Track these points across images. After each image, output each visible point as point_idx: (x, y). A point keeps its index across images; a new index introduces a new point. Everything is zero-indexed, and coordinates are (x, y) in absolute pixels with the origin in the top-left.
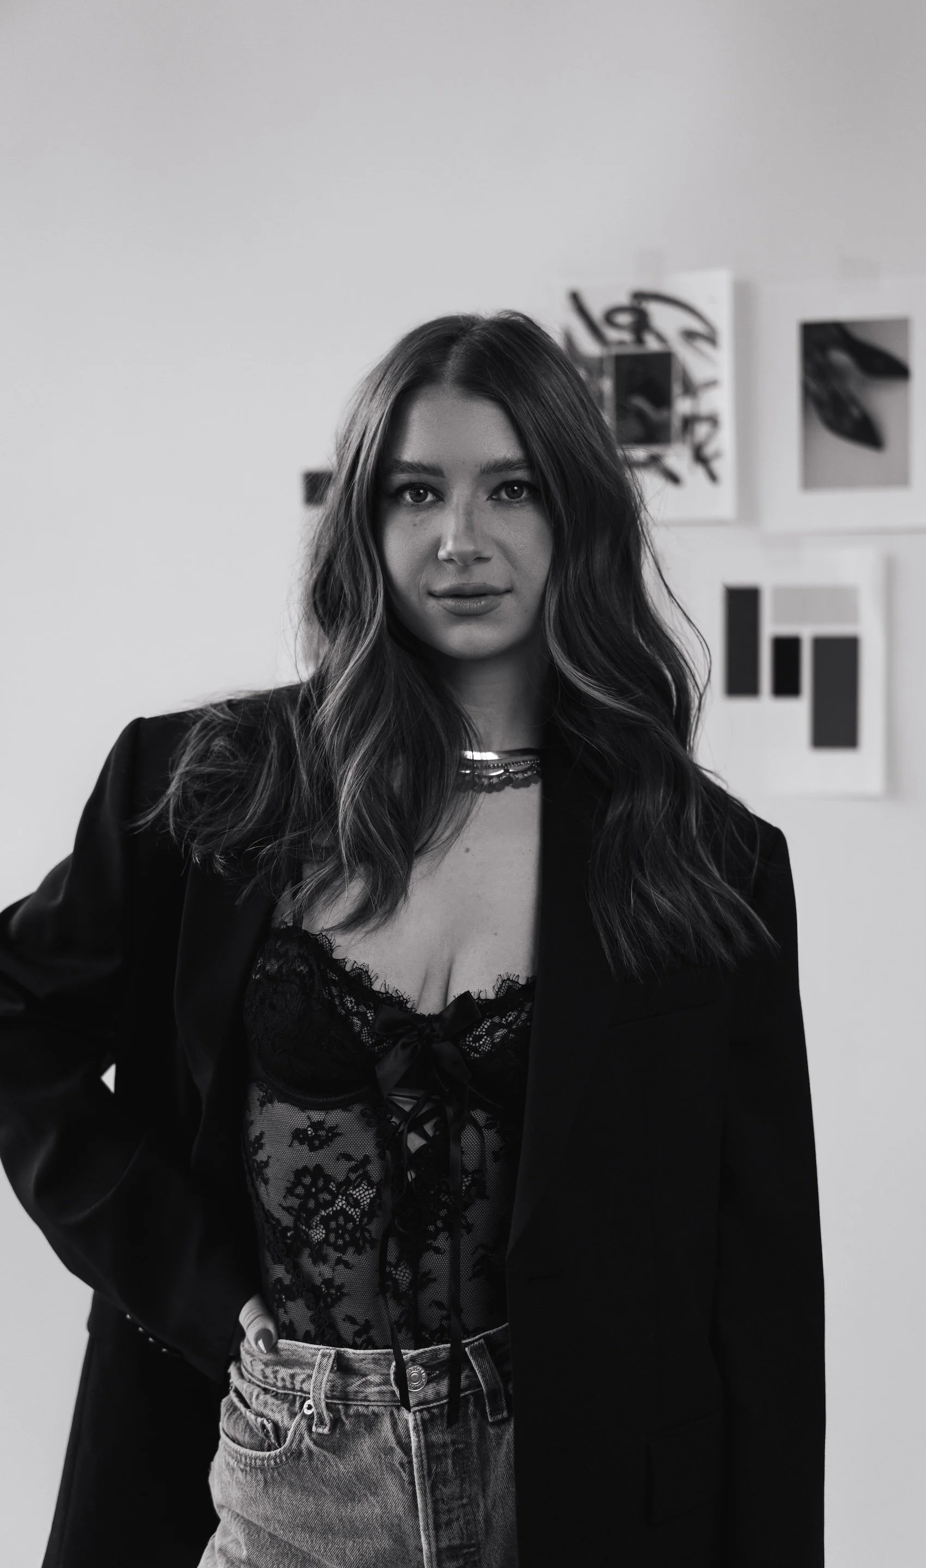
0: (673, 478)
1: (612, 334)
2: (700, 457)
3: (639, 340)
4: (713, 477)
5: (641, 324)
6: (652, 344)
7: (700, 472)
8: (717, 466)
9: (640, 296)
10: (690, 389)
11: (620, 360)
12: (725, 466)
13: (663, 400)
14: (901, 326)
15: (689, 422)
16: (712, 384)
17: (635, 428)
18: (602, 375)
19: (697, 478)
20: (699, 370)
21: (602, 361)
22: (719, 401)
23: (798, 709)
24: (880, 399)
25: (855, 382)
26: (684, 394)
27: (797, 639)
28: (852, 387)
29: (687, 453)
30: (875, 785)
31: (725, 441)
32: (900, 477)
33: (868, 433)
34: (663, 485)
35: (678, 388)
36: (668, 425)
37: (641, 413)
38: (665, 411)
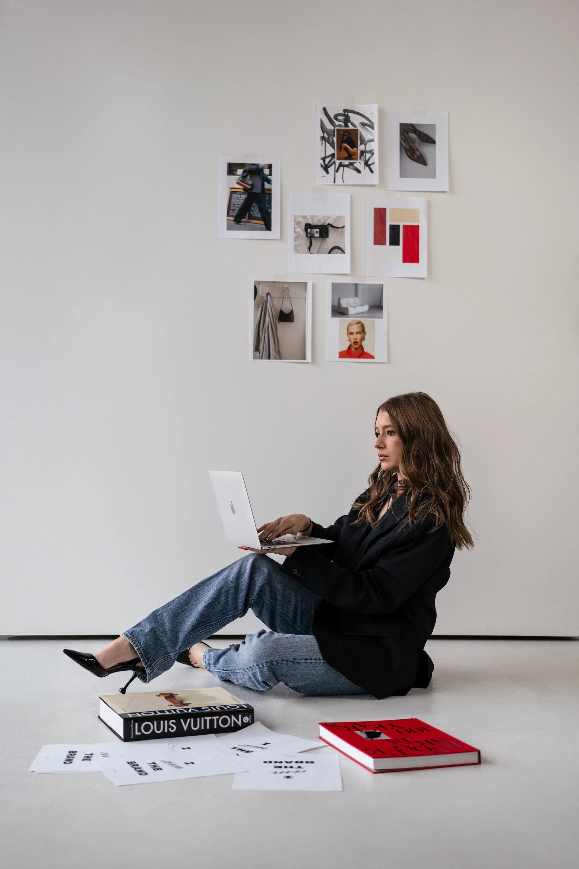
0: (359, 171)
1: (337, 123)
2: (367, 164)
3: (346, 125)
4: (372, 171)
5: (347, 120)
6: (351, 127)
7: (367, 168)
8: (372, 167)
9: (345, 111)
10: (363, 142)
12: (374, 167)
13: (354, 145)
14: (433, 126)
15: (362, 153)
16: (372, 140)
18: (334, 136)
19: (365, 171)
20: (367, 136)
21: (334, 130)
22: (374, 146)
23: (399, 249)
24: (426, 150)
25: (418, 144)
26: (361, 144)
27: (398, 226)
28: (417, 145)
29: (363, 163)
30: (424, 275)
31: (375, 159)
32: (433, 175)
33: (422, 160)
34: (355, 172)
35: (359, 142)
36: (355, 154)
37: (346, 149)
38: (355, 149)
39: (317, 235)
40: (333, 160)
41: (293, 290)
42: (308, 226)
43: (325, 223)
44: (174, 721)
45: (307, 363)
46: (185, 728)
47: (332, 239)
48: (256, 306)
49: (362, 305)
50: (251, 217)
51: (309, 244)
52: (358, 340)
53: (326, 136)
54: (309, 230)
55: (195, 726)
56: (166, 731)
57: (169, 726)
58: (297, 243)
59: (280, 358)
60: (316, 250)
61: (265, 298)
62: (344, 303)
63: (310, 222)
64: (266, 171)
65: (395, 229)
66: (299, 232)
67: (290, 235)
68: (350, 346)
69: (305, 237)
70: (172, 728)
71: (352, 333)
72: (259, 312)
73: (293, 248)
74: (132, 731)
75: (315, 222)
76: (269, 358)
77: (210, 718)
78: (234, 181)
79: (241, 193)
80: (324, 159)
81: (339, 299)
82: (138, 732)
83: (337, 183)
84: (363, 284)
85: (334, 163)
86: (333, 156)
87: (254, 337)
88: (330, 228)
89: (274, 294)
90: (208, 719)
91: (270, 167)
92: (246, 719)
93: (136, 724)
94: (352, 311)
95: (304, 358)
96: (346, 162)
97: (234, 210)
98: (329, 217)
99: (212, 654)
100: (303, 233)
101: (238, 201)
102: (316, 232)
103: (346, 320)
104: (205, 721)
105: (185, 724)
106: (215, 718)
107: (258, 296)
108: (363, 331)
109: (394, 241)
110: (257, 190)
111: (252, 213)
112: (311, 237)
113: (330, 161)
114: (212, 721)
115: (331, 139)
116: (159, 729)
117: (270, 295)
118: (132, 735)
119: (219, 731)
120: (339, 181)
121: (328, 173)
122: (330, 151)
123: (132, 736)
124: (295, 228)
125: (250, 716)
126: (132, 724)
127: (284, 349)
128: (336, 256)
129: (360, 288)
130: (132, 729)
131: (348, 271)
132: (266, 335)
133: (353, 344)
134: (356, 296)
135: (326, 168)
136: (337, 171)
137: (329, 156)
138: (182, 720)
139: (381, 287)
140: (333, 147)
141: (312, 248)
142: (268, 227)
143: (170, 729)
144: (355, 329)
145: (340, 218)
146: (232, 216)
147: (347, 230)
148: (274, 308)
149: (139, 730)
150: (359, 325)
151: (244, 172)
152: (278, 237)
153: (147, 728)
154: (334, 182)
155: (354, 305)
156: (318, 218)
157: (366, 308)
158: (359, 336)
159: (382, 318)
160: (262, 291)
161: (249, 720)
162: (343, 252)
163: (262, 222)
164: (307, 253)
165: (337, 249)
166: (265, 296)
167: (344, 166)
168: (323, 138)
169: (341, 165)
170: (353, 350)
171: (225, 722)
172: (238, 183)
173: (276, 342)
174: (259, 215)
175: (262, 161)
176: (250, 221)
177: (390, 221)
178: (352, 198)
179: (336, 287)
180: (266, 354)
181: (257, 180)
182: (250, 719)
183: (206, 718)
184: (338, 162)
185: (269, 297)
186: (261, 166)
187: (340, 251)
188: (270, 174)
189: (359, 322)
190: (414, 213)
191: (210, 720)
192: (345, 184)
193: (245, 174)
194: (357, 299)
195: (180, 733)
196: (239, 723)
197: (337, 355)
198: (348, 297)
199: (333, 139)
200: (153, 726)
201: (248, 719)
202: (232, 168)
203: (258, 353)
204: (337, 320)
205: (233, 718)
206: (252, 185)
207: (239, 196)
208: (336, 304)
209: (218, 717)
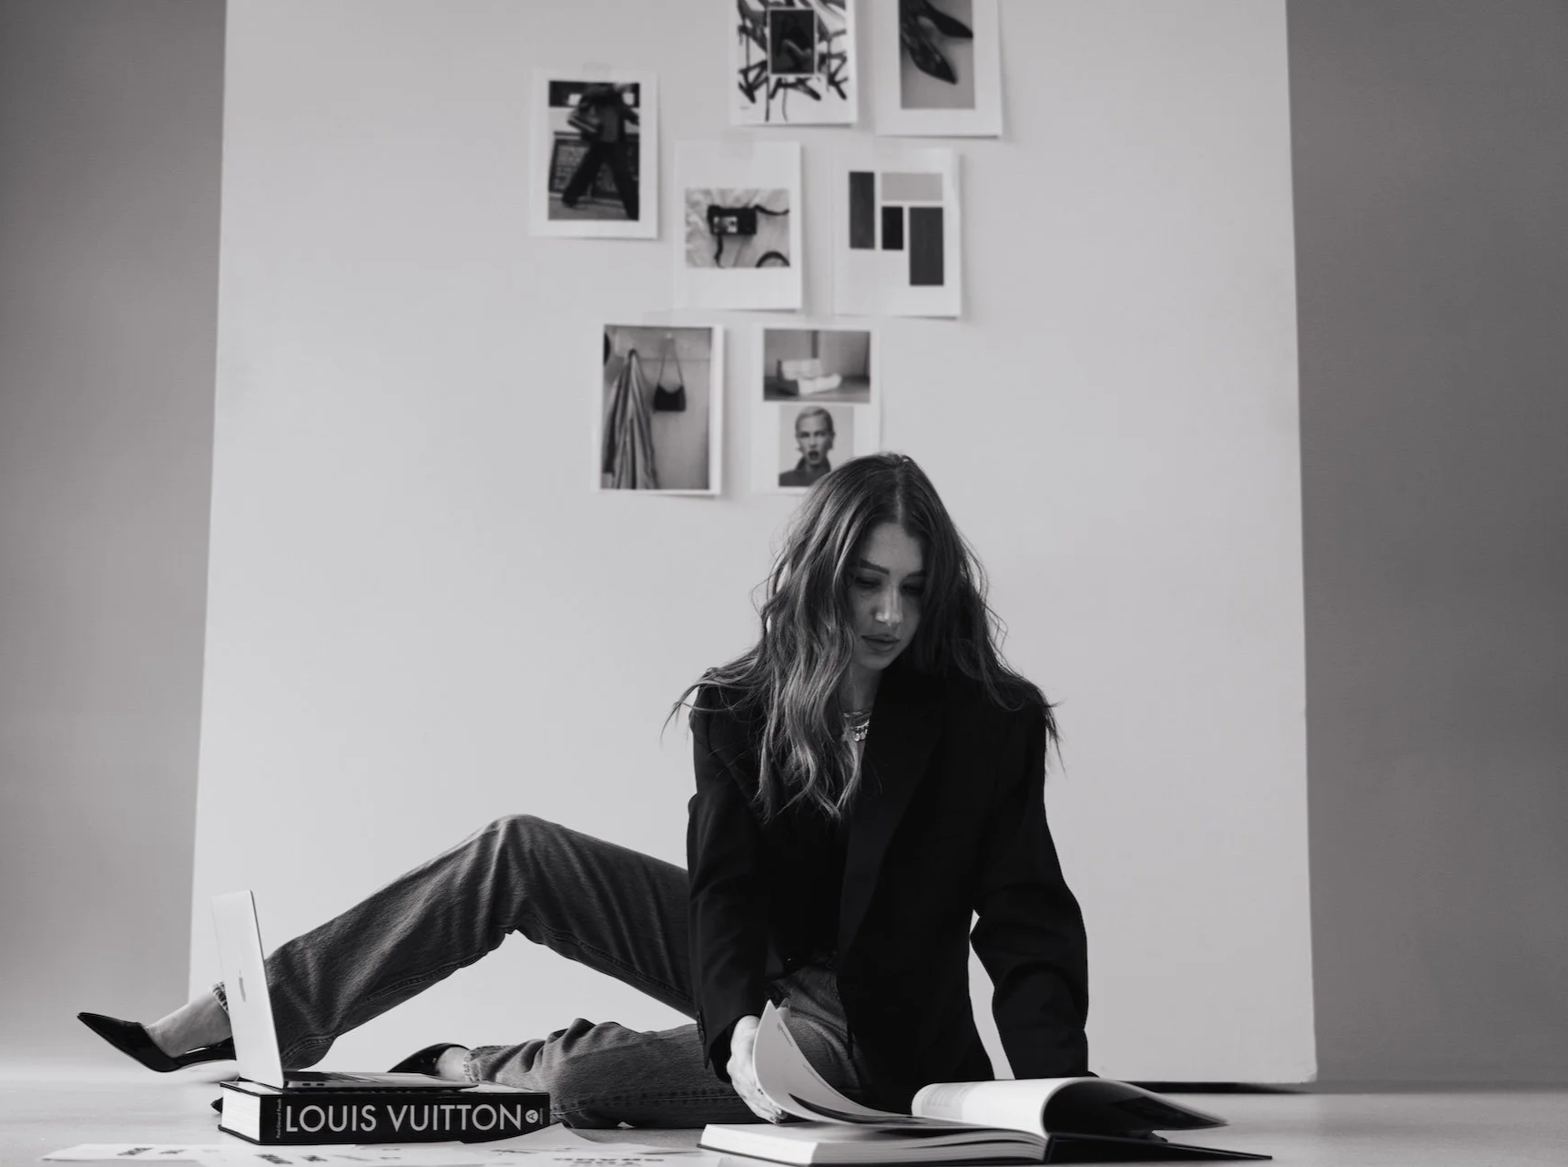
0: (816, 96)
2: (833, 81)
3: (790, 4)
4: (843, 96)
6: (799, 6)
7: (833, 90)
8: (844, 87)
10: (825, 36)
11: (774, 14)
12: (850, 88)
13: (807, 43)
15: (824, 58)
16: (843, 32)
17: (789, 62)
18: (765, 24)
19: (830, 94)
20: (831, 23)
21: (765, 14)
22: (846, 44)
23: (901, 258)
24: (954, 52)
25: (936, 38)
26: (821, 39)
27: (899, 211)
28: (935, 41)
29: (824, 79)
30: (955, 310)
31: (850, 71)
32: (968, 102)
33: (946, 72)
34: (808, 99)
35: (816, 36)
36: (810, 59)
37: (790, 51)
38: (809, 51)
39: (733, 229)
40: (764, 75)
41: (683, 346)
42: (714, 212)
43: (748, 204)
44: (373, 1109)
45: (712, 497)
46: (397, 1125)
47: (765, 238)
48: (609, 378)
49: (827, 375)
50: (599, 193)
51: (714, 248)
52: (819, 449)
53: (749, 24)
54: (716, 220)
55: (419, 1122)
56: (354, 1128)
57: (361, 1119)
58: (691, 246)
59: (657, 486)
60: (732, 260)
61: (626, 362)
62: (790, 371)
63: (718, 202)
64: (628, 98)
65: (893, 215)
66: (696, 224)
67: (678, 231)
68: (802, 463)
69: (708, 234)
70: (369, 1123)
71: (806, 435)
72: (614, 391)
73: (683, 255)
74: (279, 1123)
75: (729, 202)
76: (634, 486)
77: (453, 1107)
78: (561, 119)
79: (576, 144)
80: (745, 72)
81: (779, 364)
82: (292, 1126)
83: (773, 120)
84: (829, 333)
85: (767, 80)
86: (763, 65)
87: (604, 443)
88: (760, 217)
89: (646, 352)
90: (448, 1108)
91: (635, 89)
92: (533, 1116)
93: (289, 1108)
94: (805, 388)
95: (705, 485)
96: (791, 78)
97: (562, 179)
98: (756, 192)
99: (479, 1064)
100: (703, 225)
101: (571, 159)
102: (731, 224)
103: (795, 407)
104: (441, 1113)
105: (397, 1115)
106: (464, 1108)
107: (611, 358)
108: (828, 430)
109: (892, 242)
110: (610, 136)
111: (599, 183)
112: (719, 234)
113: (758, 76)
114: (456, 1115)
115: (759, 32)
116: (338, 1122)
117: (638, 357)
118: (279, 1131)
119: (472, 1137)
120: (776, 116)
121: (753, 99)
122: (758, 55)
123: (279, 1134)
124: (687, 215)
125: (541, 1110)
126: (280, 1107)
127: (666, 467)
128: (772, 272)
129: (822, 340)
130: (279, 1118)
131: (796, 301)
132: (628, 439)
133: (808, 457)
134: (815, 355)
135: (749, 90)
136: (772, 96)
137: (755, 67)
138: (390, 1108)
139: (865, 340)
140: (763, 46)
141: (723, 257)
142: (632, 213)
143: (363, 1126)
144: (812, 425)
145: (779, 194)
146: (558, 191)
147: (795, 218)
148: (645, 381)
149: (295, 1122)
150: (820, 418)
151: (582, 101)
152: (653, 233)
153: (312, 1119)
154: (767, 118)
155: (810, 375)
156: (736, 193)
157: (835, 381)
158: (820, 441)
159: (867, 400)
160: (621, 346)
161: (538, 1120)
162: (786, 262)
163: (620, 203)
164: (712, 266)
165: (775, 257)
166: (626, 355)
167: (787, 86)
168: (743, 29)
169: (779, 84)
170: (808, 469)
171: (484, 1117)
172: (571, 123)
173: (649, 452)
174: (613, 188)
175: (619, 77)
176: (596, 200)
177: (885, 197)
178: (803, 151)
179: (773, 339)
180: (626, 478)
181: (611, 118)
182: (541, 1115)
183: (442, 1107)
184: (773, 78)
185: (634, 360)
186: (617, 88)
187: (780, 261)
188: (637, 104)
189: (820, 412)
190: (931, 182)
191: (451, 1110)
192: (792, 120)
193: (585, 104)
194: (817, 362)
195: (386, 1136)
196: (518, 1123)
197: (776, 480)
198: (795, 356)
199: (762, 31)
200: (326, 1117)
201: (536, 1116)
202: (558, 93)
203: (609, 476)
204: (775, 406)
205: (503, 1110)
206: (600, 127)
207: (572, 149)
208: (773, 373)
209: (469, 1107)
